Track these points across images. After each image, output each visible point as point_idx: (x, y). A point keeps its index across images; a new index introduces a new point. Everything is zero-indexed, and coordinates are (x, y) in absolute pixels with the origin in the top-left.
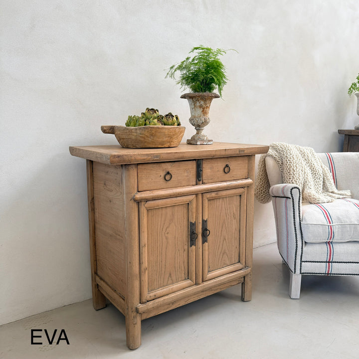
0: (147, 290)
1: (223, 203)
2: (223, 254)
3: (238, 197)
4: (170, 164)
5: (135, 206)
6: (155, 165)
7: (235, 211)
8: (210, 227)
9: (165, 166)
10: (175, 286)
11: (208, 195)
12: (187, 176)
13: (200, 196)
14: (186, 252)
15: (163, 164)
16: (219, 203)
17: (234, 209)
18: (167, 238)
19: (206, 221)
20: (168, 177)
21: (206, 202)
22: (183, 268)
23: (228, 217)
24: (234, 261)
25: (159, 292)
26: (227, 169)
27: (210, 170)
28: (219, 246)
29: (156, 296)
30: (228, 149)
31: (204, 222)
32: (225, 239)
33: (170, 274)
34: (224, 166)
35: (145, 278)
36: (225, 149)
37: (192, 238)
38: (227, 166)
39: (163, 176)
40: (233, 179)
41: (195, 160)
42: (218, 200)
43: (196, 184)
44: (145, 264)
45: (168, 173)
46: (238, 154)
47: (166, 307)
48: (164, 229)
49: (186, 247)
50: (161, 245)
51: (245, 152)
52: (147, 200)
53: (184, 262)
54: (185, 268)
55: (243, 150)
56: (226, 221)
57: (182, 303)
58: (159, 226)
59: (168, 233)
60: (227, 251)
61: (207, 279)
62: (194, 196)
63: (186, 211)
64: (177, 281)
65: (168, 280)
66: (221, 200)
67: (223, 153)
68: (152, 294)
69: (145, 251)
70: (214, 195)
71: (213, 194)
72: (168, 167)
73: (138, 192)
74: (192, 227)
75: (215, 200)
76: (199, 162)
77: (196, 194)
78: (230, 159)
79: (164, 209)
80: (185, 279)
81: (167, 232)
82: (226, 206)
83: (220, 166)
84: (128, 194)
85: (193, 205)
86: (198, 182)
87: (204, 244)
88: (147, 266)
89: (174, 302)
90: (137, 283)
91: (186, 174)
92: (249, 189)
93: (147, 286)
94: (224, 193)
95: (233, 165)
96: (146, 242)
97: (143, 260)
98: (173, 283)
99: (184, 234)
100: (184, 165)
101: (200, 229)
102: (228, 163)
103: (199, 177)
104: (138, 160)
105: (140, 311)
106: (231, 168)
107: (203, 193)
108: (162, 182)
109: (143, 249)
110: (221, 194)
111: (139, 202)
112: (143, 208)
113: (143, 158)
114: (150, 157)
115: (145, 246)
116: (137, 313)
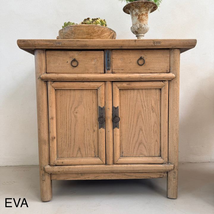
0: (56, 156)
1: (139, 95)
2: (140, 144)
3: (158, 91)
4: (77, 52)
5: (44, 85)
6: (63, 52)
7: (153, 104)
8: (122, 114)
9: (71, 54)
11: (119, 85)
12: (95, 64)
14: (96, 133)
17: (153, 102)
18: (75, 117)
19: (116, 108)
20: (74, 64)
21: (117, 92)
22: (93, 147)
23: (144, 108)
24: (153, 153)
25: (66, 161)
26: (141, 62)
28: (134, 135)
29: (64, 164)
31: (115, 110)
32: (141, 129)
33: (80, 149)
34: (138, 58)
35: (54, 144)
37: (102, 121)
38: (141, 58)
39: (69, 62)
40: (149, 71)
42: (132, 91)
43: (105, 73)
44: (54, 133)
45: (74, 60)
46: (152, 46)
47: (75, 175)
48: (73, 109)
49: (96, 128)
50: (70, 121)
51: (162, 43)
52: (54, 81)
53: (93, 142)
54: (95, 147)
55: (159, 42)
56: (142, 113)
57: (91, 177)
58: (68, 105)
59: (77, 113)
60: (144, 142)
61: (118, 162)
62: (102, 83)
63: (94, 96)
64: (87, 156)
65: (77, 153)
66: (136, 91)
68: (60, 161)
69: (53, 124)
71: (125, 85)
72: (75, 55)
73: (47, 73)
74: (101, 112)
75: (129, 91)
77: (104, 81)
78: (145, 52)
79: (72, 91)
80: (95, 157)
81: (75, 111)
82: (142, 98)
83: (133, 57)
84: (36, 73)
85: (101, 92)
86: (106, 71)
87: (115, 129)
88: (55, 135)
89: (82, 174)
90: (45, 148)
91: (93, 63)
92: (171, 84)
93: (55, 153)
94: (137, 85)
95: (149, 57)
96: (54, 116)
97: (51, 130)
98: (82, 157)
99: (94, 117)
100: (91, 54)
101: (109, 114)
102: (143, 56)
103: (107, 66)
104: (41, 45)
105: (47, 170)
106: (146, 61)
107: (113, 81)
108: (69, 67)
109: (51, 121)
110: (133, 85)
111: (46, 81)
112: (50, 87)
113: (45, 43)
114: (52, 43)
115: (52, 118)
116: (45, 172)
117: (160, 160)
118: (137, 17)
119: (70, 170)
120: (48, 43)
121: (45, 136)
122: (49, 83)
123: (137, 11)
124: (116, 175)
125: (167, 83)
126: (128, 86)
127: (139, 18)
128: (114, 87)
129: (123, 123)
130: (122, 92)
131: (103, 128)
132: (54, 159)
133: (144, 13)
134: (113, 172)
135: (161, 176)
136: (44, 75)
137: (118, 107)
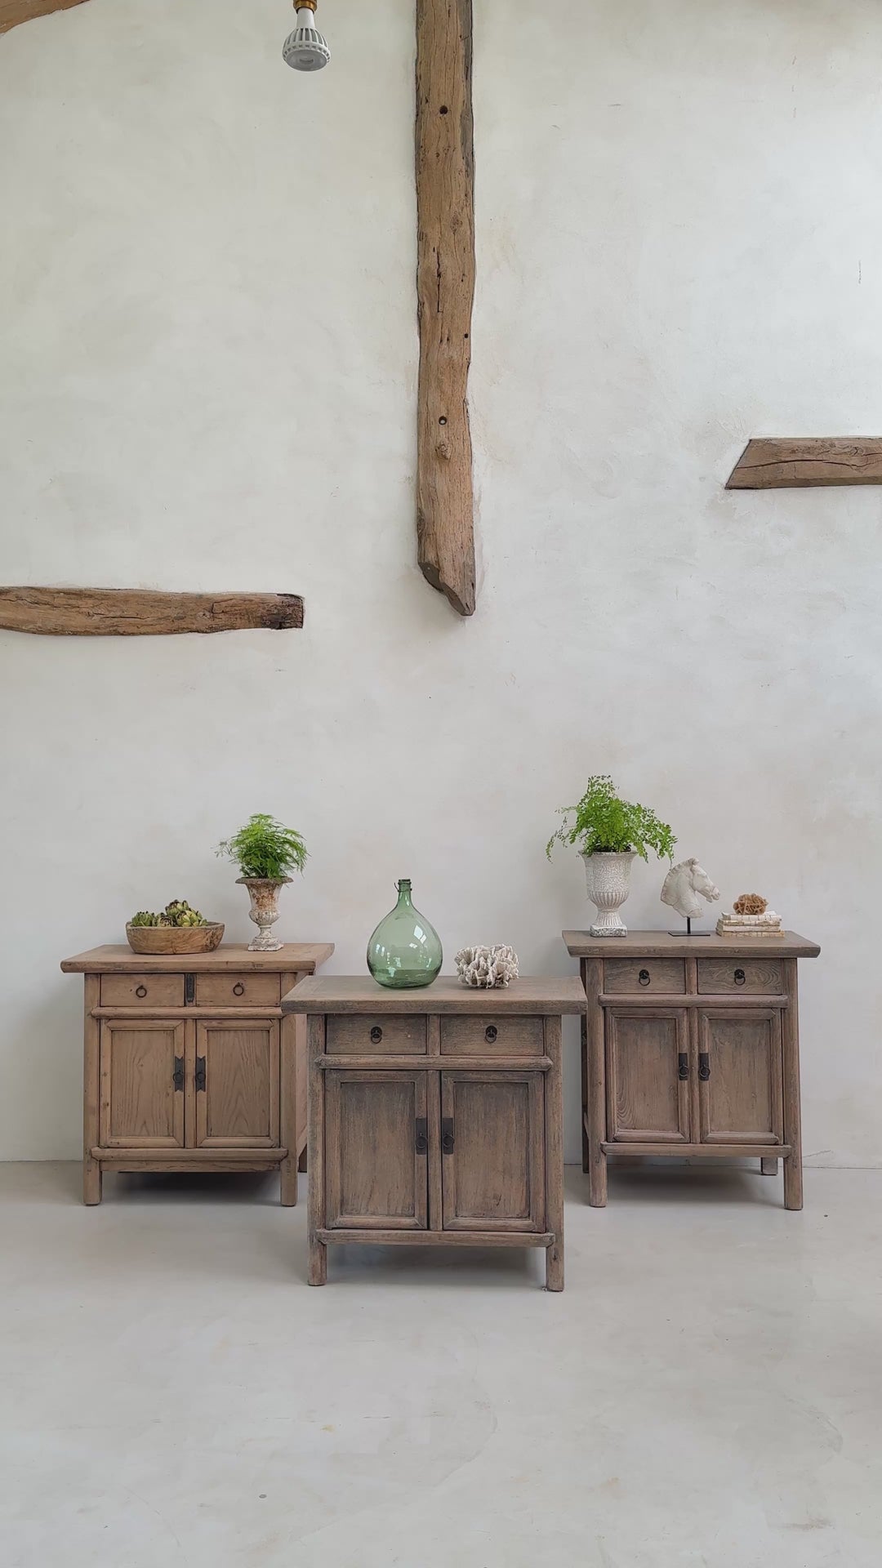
0: (108, 1133)
1: (236, 1039)
2: (238, 1116)
3: (265, 1033)
4: (144, 975)
5: (94, 1024)
6: (124, 976)
7: (258, 1054)
8: (211, 1068)
9: (137, 978)
10: (150, 1141)
11: (206, 1023)
12: (170, 994)
13: (190, 1023)
14: (170, 1098)
15: (135, 976)
16: (228, 1038)
18: (140, 1072)
19: (201, 1060)
20: (141, 993)
21: (202, 1034)
22: (164, 1119)
23: (245, 1060)
24: (257, 1131)
25: (123, 1141)
26: (239, 990)
27: (208, 989)
28: (230, 1102)
29: (121, 1145)
30: (231, 962)
31: (200, 1062)
32: (240, 1093)
33: (145, 1123)
34: (234, 986)
35: (106, 1114)
36: (227, 962)
37: (179, 1080)
38: (238, 985)
39: (134, 990)
40: (250, 1004)
41: (184, 973)
42: (226, 1033)
43: (185, 1006)
44: (106, 1098)
45: (141, 987)
46: (251, 969)
47: (136, 1164)
48: (136, 1061)
49: (170, 1091)
50: (131, 1079)
51: (264, 967)
52: (109, 1018)
53: (166, 1112)
54: (168, 1119)
55: (263, 964)
56: (242, 1066)
57: (162, 1168)
58: (129, 1054)
59: (142, 1066)
60: (245, 1113)
61: (201, 1145)
62: (181, 1021)
63: (170, 1041)
64: (156, 1134)
65: (141, 1130)
66: (232, 1033)
67: (224, 967)
68: (115, 1141)
69: (106, 1082)
70: (218, 1025)
71: (214, 1023)
72: (144, 980)
73: (100, 1008)
74: (180, 1063)
75: (221, 1033)
76: (190, 978)
77: (184, 1019)
78: (244, 976)
79: (137, 1033)
80: (169, 1136)
81: (140, 1064)
82: (241, 1043)
83: (228, 984)
84: (86, 1007)
85: (179, 1033)
86: (188, 1003)
87: (198, 1093)
88: (109, 1101)
89: (148, 1161)
90: (93, 1119)
91: (169, 991)
92: (283, 1022)
93: (108, 1127)
94: (234, 1023)
95: (250, 984)
96: (109, 1071)
97: (103, 1093)
98: (149, 1135)
99: (170, 1071)
100: (166, 980)
101: (190, 1069)
102: (241, 981)
103: (189, 995)
104: (96, 969)
105: (94, 1155)
106: (246, 988)
107: (196, 1019)
108: (131, 997)
109: (103, 1078)
110: (227, 1024)
111: (98, 1019)
112: (103, 1027)
113: (100, 966)
114: (109, 967)
115: (105, 1075)
116: (92, 1157)
117: (267, 1141)
118: (256, 901)
119: (129, 1154)
120: (104, 967)
121: (93, 1101)
122: (103, 1021)
123: (255, 891)
124: (200, 1164)
125: (276, 1022)
126: (220, 1025)
127: (258, 902)
128: (198, 1027)
129: (212, 1081)
130: (210, 1033)
131: (181, 1089)
132: (106, 1138)
133: (266, 895)
134: (193, 1160)
135: (271, 1168)
136: (97, 1011)
137: (204, 1057)
